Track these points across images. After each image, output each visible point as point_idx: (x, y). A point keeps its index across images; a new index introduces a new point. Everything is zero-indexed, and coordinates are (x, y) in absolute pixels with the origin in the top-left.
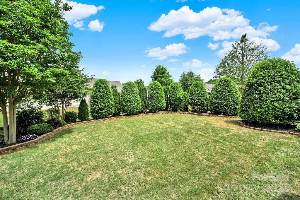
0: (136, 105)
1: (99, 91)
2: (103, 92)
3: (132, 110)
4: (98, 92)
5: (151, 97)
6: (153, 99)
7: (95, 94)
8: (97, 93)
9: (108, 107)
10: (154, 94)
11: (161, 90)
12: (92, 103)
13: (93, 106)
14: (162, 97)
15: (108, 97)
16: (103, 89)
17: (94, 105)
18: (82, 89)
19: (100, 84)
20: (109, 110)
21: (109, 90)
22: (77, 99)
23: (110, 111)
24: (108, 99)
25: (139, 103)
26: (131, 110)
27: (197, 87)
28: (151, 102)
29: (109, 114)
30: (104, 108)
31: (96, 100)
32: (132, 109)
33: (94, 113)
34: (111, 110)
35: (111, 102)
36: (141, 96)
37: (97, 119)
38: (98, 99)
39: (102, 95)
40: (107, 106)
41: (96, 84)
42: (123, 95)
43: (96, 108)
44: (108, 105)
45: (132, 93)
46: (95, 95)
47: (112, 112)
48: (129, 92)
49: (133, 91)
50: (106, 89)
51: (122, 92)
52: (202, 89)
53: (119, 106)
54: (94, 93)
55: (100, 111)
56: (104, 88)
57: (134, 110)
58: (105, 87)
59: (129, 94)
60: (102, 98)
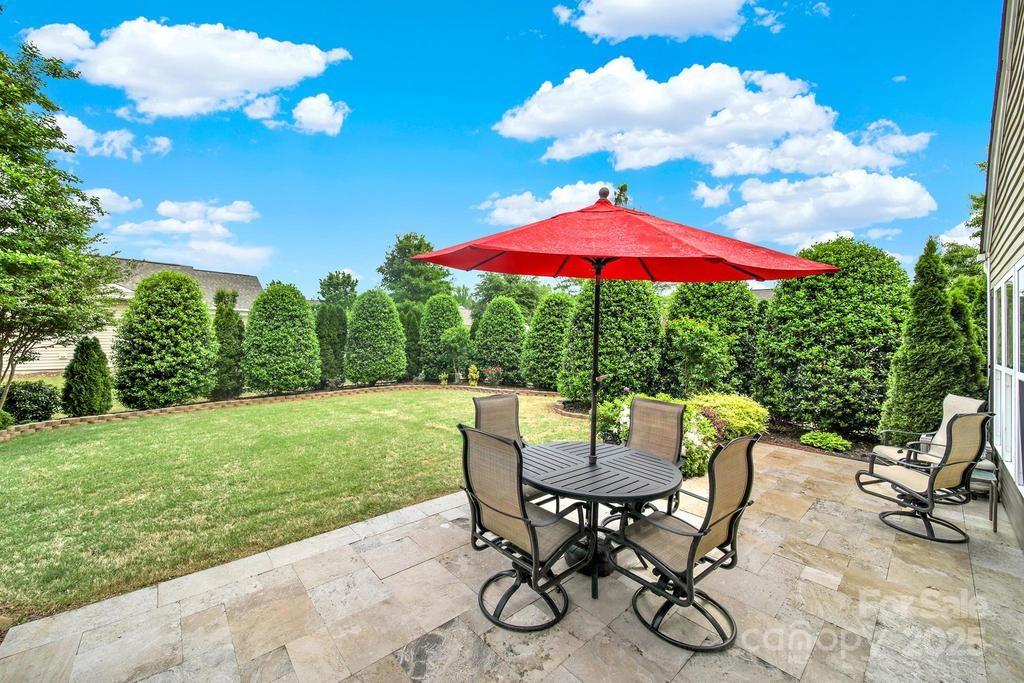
0: (302, 360)
1: (158, 313)
2: (173, 317)
3: (286, 380)
4: (154, 317)
5: (356, 339)
6: (365, 347)
7: (142, 322)
8: (149, 317)
9: (194, 368)
10: (368, 328)
11: (393, 317)
12: (128, 352)
13: (129, 365)
14: (393, 340)
15: (192, 335)
16: (173, 305)
17: (136, 359)
18: (86, 303)
19: (165, 287)
20: (196, 378)
21: (197, 311)
22: (64, 339)
23: (199, 382)
24: (192, 341)
25: (310, 357)
26: (280, 377)
27: (500, 313)
28: (354, 355)
29: (193, 390)
30: (177, 370)
31: (146, 342)
32: (286, 374)
33: (133, 386)
34: (201, 378)
35: (204, 352)
36: (325, 332)
37: (142, 407)
38: (153, 340)
39: (168, 328)
40: (189, 365)
41: (147, 288)
42: (255, 328)
43: (141, 371)
44: (190, 362)
45: (288, 323)
46: (140, 326)
47: (206, 386)
48: (278, 321)
49: (292, 318)
50: (186, 308)
51: (253, 318)
52: (511, 319)
53: (237, 365)
54: (136, 318)
55: (157, 382)
56: (180, 303)
57: (290, 378)
58: (186, 299)
59: (278, 327)
60: (170, 337)
